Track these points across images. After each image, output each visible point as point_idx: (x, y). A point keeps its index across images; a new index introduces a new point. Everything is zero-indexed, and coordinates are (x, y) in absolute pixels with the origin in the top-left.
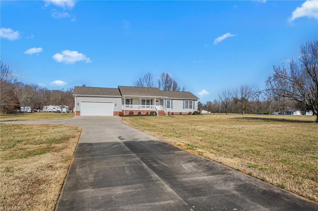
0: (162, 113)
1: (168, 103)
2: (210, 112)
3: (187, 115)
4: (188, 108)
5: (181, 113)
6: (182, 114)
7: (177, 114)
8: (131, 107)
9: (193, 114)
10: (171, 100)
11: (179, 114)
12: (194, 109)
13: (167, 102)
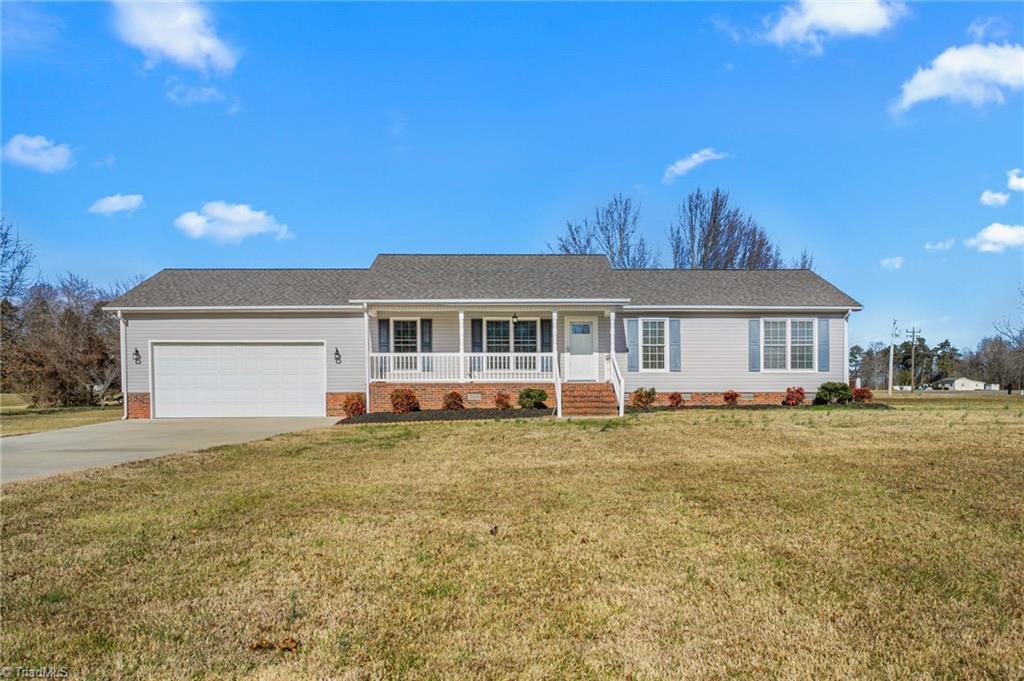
0: (591, 399)
1: (654, 336)
2: (995, 387)
3: (775, 407)
4: (783, 366)
5: (736, 395)
6: (741, 401)
7: (709, 401)
8: (427, 368)
9: (820, 402)
10: (667, 321)
11: (721, 401)
12: (824, 366)
13: (645, 333)
